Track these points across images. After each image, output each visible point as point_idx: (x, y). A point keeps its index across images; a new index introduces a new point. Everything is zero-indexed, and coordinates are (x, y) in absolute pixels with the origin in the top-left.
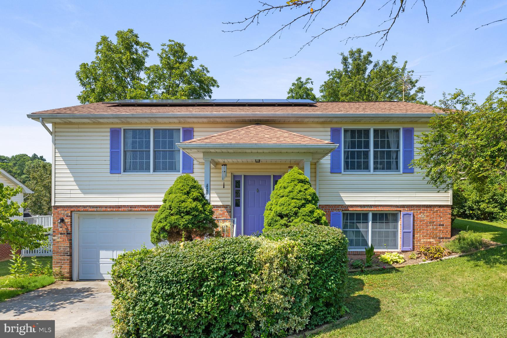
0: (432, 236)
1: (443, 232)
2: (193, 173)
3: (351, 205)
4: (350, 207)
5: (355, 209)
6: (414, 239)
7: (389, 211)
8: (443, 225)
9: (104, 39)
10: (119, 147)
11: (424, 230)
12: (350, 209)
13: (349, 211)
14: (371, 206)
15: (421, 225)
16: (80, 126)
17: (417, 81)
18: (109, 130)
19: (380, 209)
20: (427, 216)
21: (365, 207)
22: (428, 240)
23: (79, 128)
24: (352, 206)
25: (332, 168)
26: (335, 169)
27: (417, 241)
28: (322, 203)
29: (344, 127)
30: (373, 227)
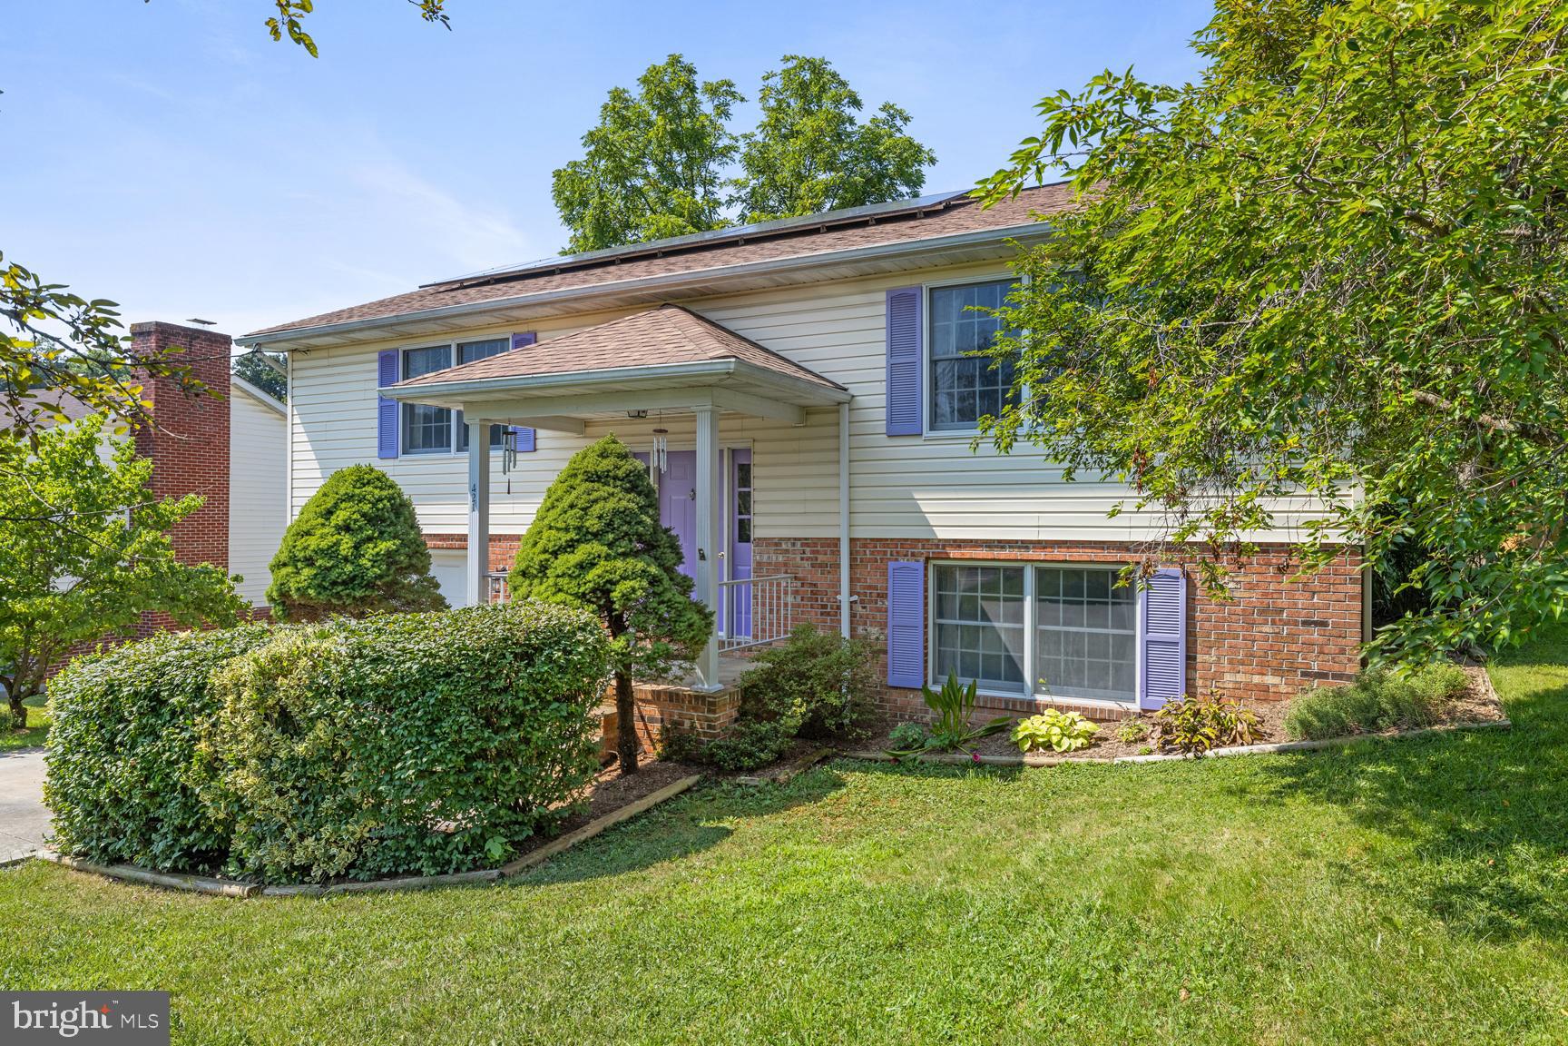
0: (1275, 663)
1: (1321, 652)
2: (535, 450)
3: (955, 540)
4: (951, 546)
5: (968, 553)
6: (1195, 670)
7: (1091, 562)
8: (1323, 624)
11: (1237, 637)
12: (953, 553)
13: (949, 559)
14: (1025, 544)
15: (1225, 620)
16: (333, 352)
18: (376, 356)
19: (1058, 554)
20: (1251, 587)
21: (1003, 547)
22: (1257, 679)
23: (329, 357)
24: (959, 544)
25: (891, 420)
26: (901, 424)
27: (1206, 679)
28: (862, 533)
29: (928, 282)
30: (1039, 618)
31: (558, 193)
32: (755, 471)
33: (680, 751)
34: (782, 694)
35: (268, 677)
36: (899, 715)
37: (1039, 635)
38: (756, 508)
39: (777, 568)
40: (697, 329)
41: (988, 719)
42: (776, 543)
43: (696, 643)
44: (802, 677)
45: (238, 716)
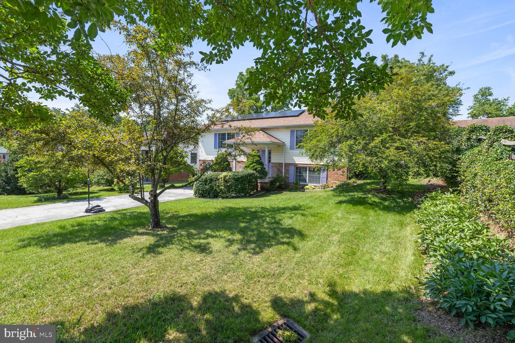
4: (298, 164)
5: (300, 165)
6: (328, 180)
8: (342, 175)
9: (241, 74)
10: (217, 140)
11: (333, 177)
13: (298, 166)
14: (307, 164)
15: (331, 174)
17: (447, 67)
18: (214, 134)
21: (304, 165)
25: (290, 147)
26: (292, 148)
28: (286, 162)
29: (296, 129)
30: (309, 174)
31: (229, 93)
32: (272, 153)
33: (263, 188)
34: (276, 182)
35: (225, 177)
36: (291, 186)
37: (309, 176)
38: (272, 158)
39: (274, 167)
40: (266, 135)
41: (301, 187)
42: (274, 163)
43: (266, 176)
44: (278, 180)
45: (221, 181)
